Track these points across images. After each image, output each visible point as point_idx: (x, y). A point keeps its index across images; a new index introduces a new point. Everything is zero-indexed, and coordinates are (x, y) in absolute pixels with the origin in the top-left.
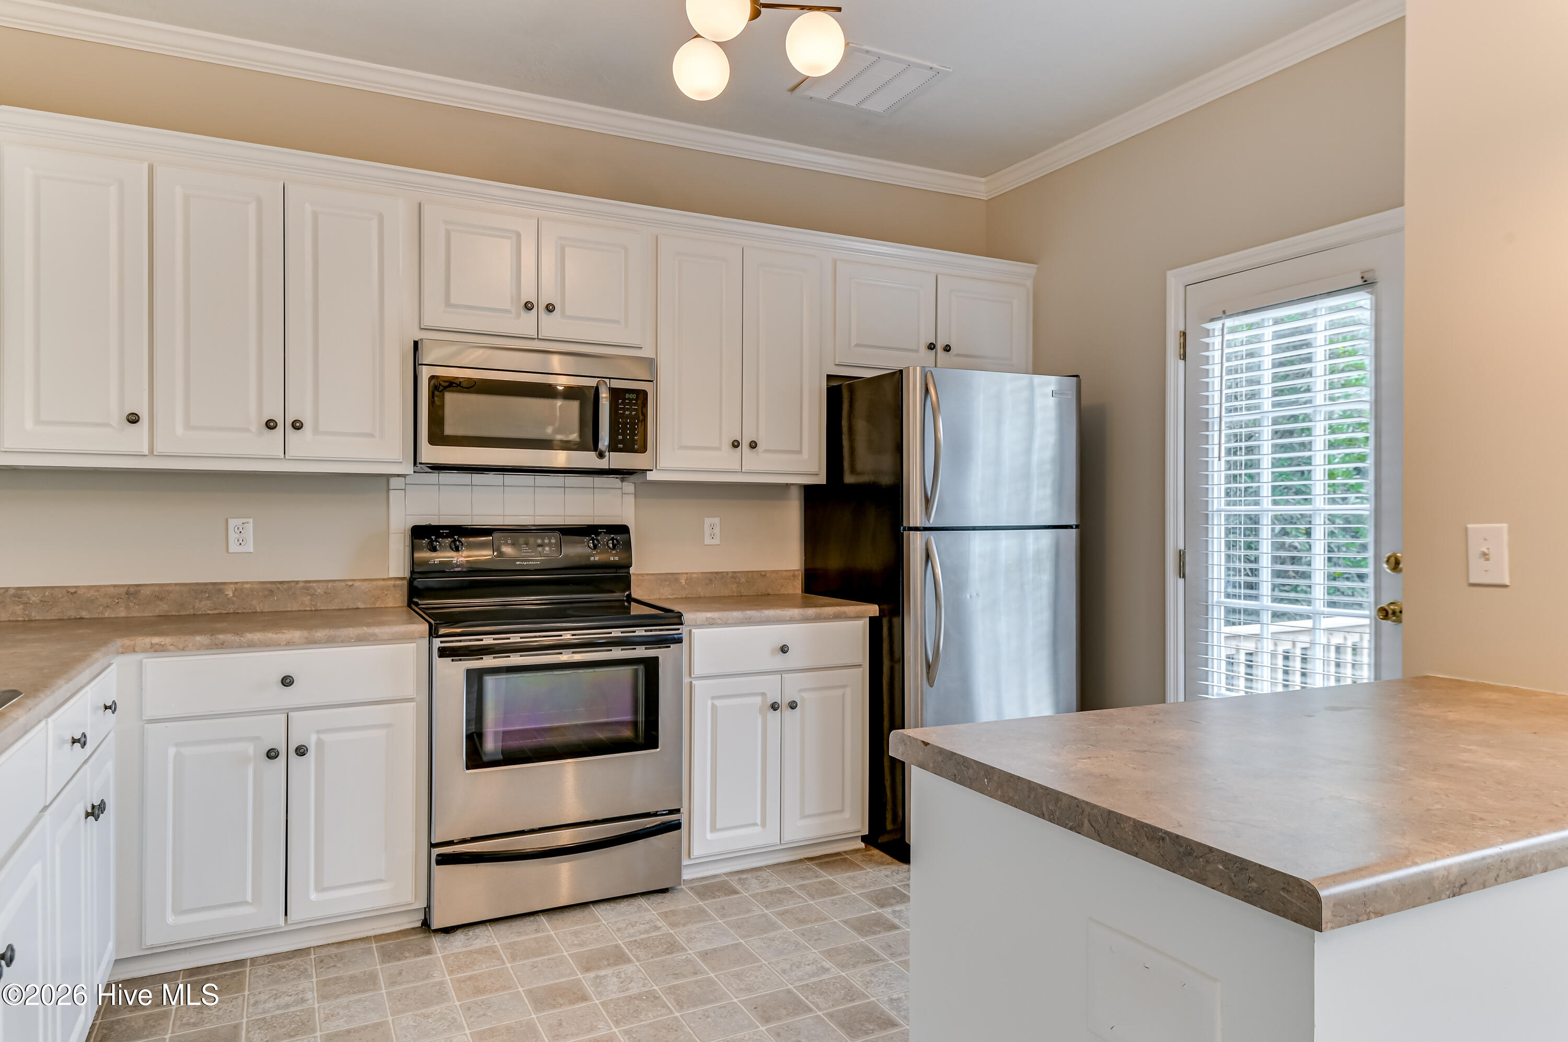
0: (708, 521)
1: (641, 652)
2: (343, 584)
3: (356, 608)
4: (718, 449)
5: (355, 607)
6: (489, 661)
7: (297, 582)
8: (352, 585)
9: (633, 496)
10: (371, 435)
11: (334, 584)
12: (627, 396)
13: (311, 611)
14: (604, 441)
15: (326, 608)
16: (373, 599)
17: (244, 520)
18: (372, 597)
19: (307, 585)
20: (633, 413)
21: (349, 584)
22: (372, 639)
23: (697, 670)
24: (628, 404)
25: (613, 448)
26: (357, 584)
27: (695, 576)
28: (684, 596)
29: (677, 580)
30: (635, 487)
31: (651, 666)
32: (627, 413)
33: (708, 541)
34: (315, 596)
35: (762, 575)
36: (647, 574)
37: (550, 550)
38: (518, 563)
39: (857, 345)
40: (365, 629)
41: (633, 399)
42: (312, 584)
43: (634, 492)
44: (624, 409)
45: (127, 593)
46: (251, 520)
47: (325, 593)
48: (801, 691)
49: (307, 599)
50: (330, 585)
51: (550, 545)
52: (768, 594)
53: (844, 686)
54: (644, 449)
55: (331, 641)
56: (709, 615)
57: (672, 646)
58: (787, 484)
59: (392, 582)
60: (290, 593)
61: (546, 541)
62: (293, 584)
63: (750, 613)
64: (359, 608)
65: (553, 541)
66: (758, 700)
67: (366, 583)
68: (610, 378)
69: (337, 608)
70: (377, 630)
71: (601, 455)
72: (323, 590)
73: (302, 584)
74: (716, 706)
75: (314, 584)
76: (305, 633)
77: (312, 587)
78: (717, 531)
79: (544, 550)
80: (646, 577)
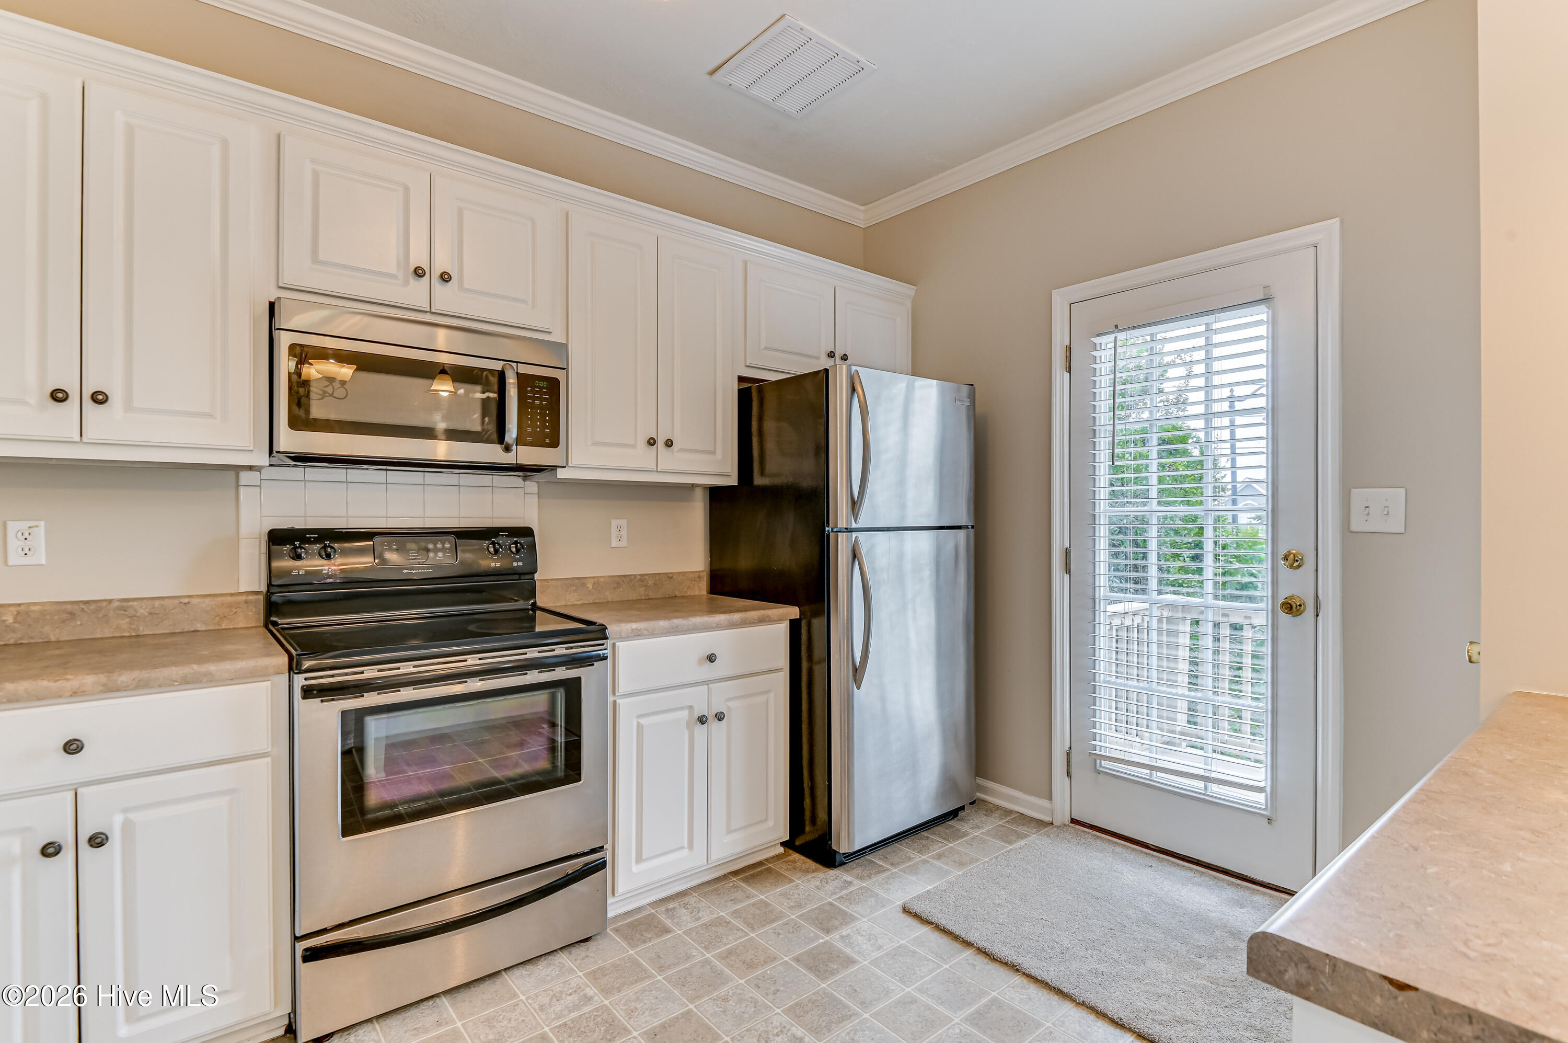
0: (614, 523)
1: (561, 673)
2: (176, 602)
3: (194, 631)
4: (633, 446)
5: (192, 629)
6: (371, 699)
7: (110, 601)
8: (189, 603)
9: (537, 496)
10: (210, 416)
11: (163, 602)
12: (537, 383)
13: (131, 637)
14: (512, 433)
15: (151, 633)
16: (217, 619)
17: (32, 523)
18: (216, 616)
19: (124, 604)
20: (544, 403)
21: (184, 602)
22: (205, 680)
23: (622, 688)
24: (537, 392)
25: (519, 441)
26: (194, 601)
27: (602, 580)
28: (591, 601)
29: (584, 585)
30: (538, 487)
31: (573, 688)
32: (537, 402)
33: (614, 543)
34: (136, 618)
35: (670, 577)
36: (552, 580)
37: (444, 556)
38: (405, 571)
39: (766, 348)
40: (195, 667)
41: (543, 388)
42: (131, 603)
43: (536, 492)
44: (534, 399)
46: (41, 524)
47: (150, 613)
48: (728, 700)
49: (124, 623)
50: (157, 603)
51: (443, 550)
52: (675, 596)
53: (767, 692)
54: (555, 444)
55: (142, 686)
56: (634, 626)
57: (595, 663)
58: (693, 484)
59: (243, 598)
60: (100, 615)
61: (439, 546)
62: (104, 604)
63: (676, 622)
64: (199, 631)
65: (447, 546)
66: (685, 714)
67: (207, 600)
68: (517, 362)
69: (167, 631)
70: (212, 668)
71: (507, 449)
72: (148, 610)
73: (117, 604)
74: (642, 726)
75: (135, 603)
76: (103, 678)
77: (130, 607)
78: (624, 533)
79: (436, 556)
80: (551, 583)
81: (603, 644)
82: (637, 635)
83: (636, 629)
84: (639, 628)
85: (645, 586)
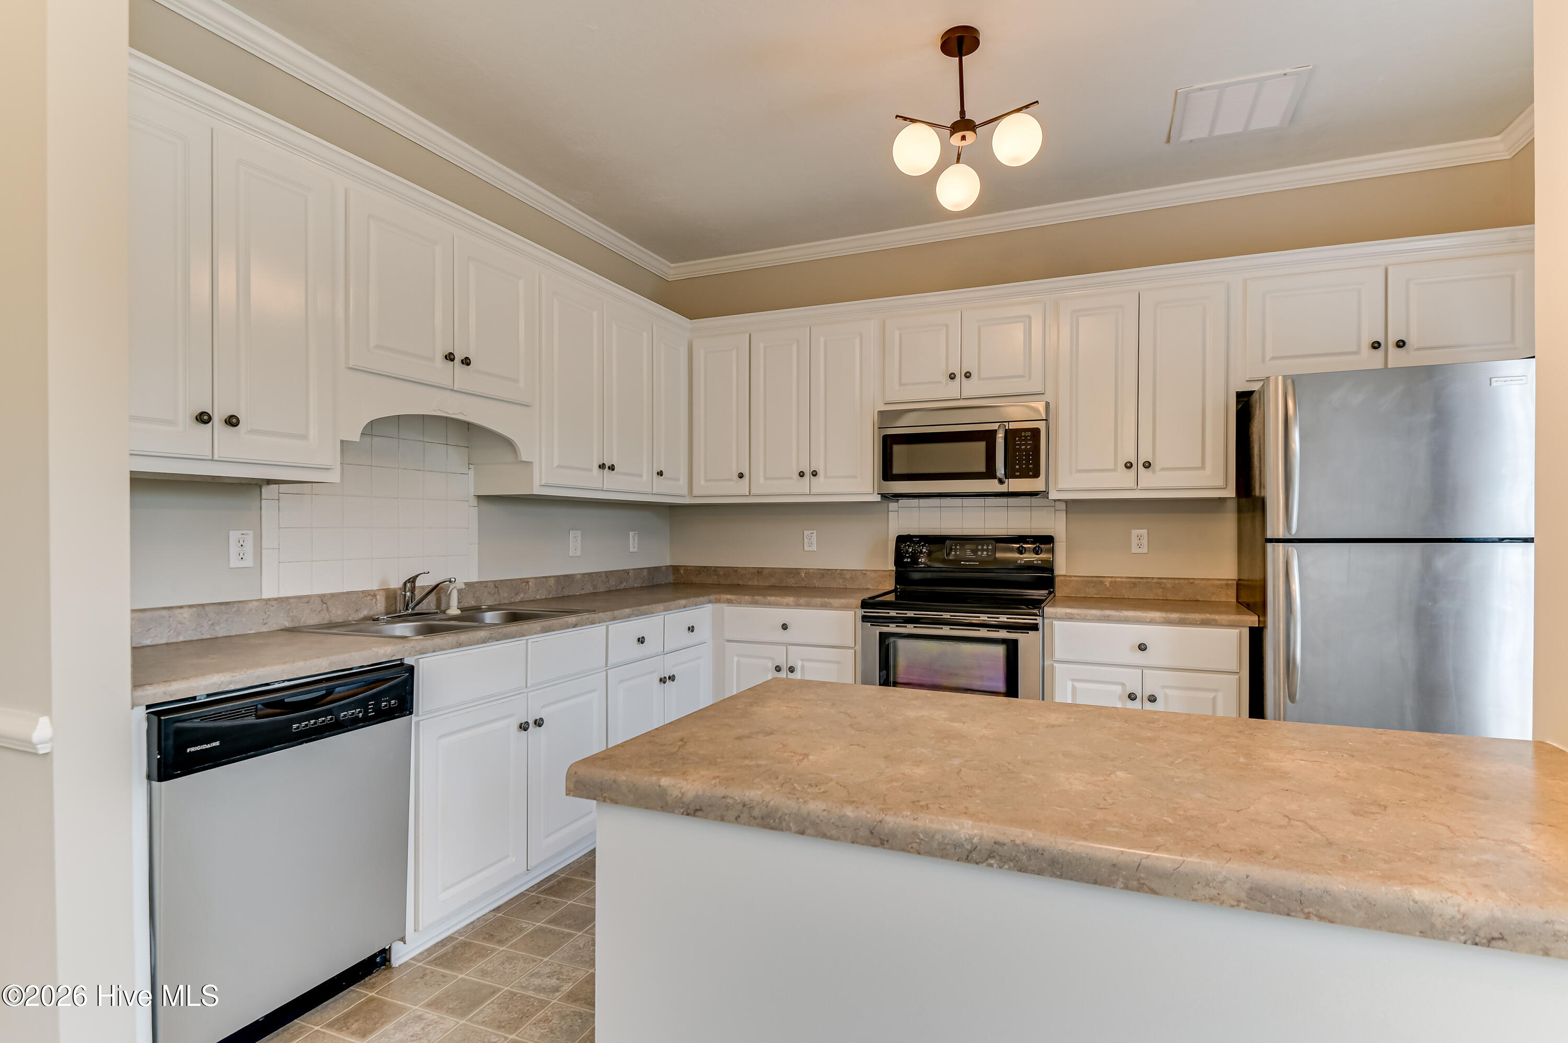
0: (1135, 532)
1: (1003, 634)
2: (860, 572)
4: (1114, 470)
7: (837, 570)
9: (1065, 512)
10: (855, 477)
11: (856, 572)
12: (1023, 434)
14: (1000, 471)
15: (851, 587)
16: (877, 583)
17: (812, 532)
20: (1028, 447)
21: (863, 573)
22: (829, 606)
23: (1058, 655)
24: (1023, 440)
25: (1007, 476)
26: (867, 573)
27: (1119, 579)
28: (1108, 596)
29: (1102, 582)
30: (1066, 505)
31: (1012, 648)
32: (1023, 447)
35: (1190, 582)
36: (1074, 576)
37: (987, 554)
38: (962, 563)
39: (1273, 358)
40: (826, 599)
41: (1028, 436)
43: (1065, 509)
44: (1020, 445)
45: (758, 572)
46: (815, 532)
47: (850, 577)
48: (1164, 687)
49: (841, 581)
50: (854, 573)
51: (987, 550)
53: (1216, 690)
54: (1036, 475)
55: (808, 606)
56: (1069, 610)
57: (1028, 632)
59: (888, 573)
61: (985, 547)
62: (835, 571)
63: (1107, 612)
65: (990, 547)
66: (1118, 689)
67: (873, 573)
68: (1009, 422)
70: (832, 601)
71: (1001, 482)
73: (839, 571)
74: (1076, 687)
76: (795, 599)
77: (843, 573)
78: (1145, 541)
79: (982, 554)
80: (1073, 578)
81: (1036, 620)
82: (1070, 618)
83: (1069, 613)
84: (1072, 613)
85: (1163, 588)
